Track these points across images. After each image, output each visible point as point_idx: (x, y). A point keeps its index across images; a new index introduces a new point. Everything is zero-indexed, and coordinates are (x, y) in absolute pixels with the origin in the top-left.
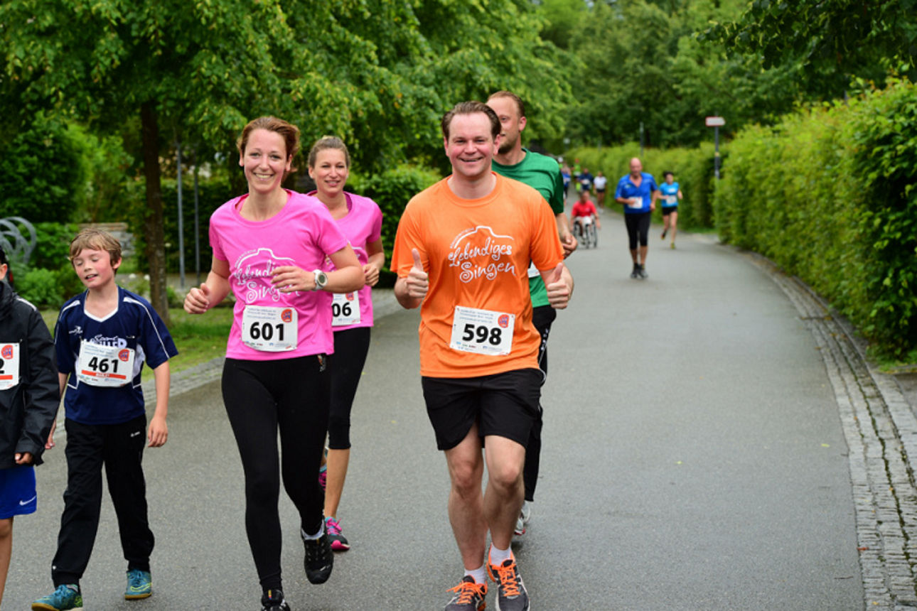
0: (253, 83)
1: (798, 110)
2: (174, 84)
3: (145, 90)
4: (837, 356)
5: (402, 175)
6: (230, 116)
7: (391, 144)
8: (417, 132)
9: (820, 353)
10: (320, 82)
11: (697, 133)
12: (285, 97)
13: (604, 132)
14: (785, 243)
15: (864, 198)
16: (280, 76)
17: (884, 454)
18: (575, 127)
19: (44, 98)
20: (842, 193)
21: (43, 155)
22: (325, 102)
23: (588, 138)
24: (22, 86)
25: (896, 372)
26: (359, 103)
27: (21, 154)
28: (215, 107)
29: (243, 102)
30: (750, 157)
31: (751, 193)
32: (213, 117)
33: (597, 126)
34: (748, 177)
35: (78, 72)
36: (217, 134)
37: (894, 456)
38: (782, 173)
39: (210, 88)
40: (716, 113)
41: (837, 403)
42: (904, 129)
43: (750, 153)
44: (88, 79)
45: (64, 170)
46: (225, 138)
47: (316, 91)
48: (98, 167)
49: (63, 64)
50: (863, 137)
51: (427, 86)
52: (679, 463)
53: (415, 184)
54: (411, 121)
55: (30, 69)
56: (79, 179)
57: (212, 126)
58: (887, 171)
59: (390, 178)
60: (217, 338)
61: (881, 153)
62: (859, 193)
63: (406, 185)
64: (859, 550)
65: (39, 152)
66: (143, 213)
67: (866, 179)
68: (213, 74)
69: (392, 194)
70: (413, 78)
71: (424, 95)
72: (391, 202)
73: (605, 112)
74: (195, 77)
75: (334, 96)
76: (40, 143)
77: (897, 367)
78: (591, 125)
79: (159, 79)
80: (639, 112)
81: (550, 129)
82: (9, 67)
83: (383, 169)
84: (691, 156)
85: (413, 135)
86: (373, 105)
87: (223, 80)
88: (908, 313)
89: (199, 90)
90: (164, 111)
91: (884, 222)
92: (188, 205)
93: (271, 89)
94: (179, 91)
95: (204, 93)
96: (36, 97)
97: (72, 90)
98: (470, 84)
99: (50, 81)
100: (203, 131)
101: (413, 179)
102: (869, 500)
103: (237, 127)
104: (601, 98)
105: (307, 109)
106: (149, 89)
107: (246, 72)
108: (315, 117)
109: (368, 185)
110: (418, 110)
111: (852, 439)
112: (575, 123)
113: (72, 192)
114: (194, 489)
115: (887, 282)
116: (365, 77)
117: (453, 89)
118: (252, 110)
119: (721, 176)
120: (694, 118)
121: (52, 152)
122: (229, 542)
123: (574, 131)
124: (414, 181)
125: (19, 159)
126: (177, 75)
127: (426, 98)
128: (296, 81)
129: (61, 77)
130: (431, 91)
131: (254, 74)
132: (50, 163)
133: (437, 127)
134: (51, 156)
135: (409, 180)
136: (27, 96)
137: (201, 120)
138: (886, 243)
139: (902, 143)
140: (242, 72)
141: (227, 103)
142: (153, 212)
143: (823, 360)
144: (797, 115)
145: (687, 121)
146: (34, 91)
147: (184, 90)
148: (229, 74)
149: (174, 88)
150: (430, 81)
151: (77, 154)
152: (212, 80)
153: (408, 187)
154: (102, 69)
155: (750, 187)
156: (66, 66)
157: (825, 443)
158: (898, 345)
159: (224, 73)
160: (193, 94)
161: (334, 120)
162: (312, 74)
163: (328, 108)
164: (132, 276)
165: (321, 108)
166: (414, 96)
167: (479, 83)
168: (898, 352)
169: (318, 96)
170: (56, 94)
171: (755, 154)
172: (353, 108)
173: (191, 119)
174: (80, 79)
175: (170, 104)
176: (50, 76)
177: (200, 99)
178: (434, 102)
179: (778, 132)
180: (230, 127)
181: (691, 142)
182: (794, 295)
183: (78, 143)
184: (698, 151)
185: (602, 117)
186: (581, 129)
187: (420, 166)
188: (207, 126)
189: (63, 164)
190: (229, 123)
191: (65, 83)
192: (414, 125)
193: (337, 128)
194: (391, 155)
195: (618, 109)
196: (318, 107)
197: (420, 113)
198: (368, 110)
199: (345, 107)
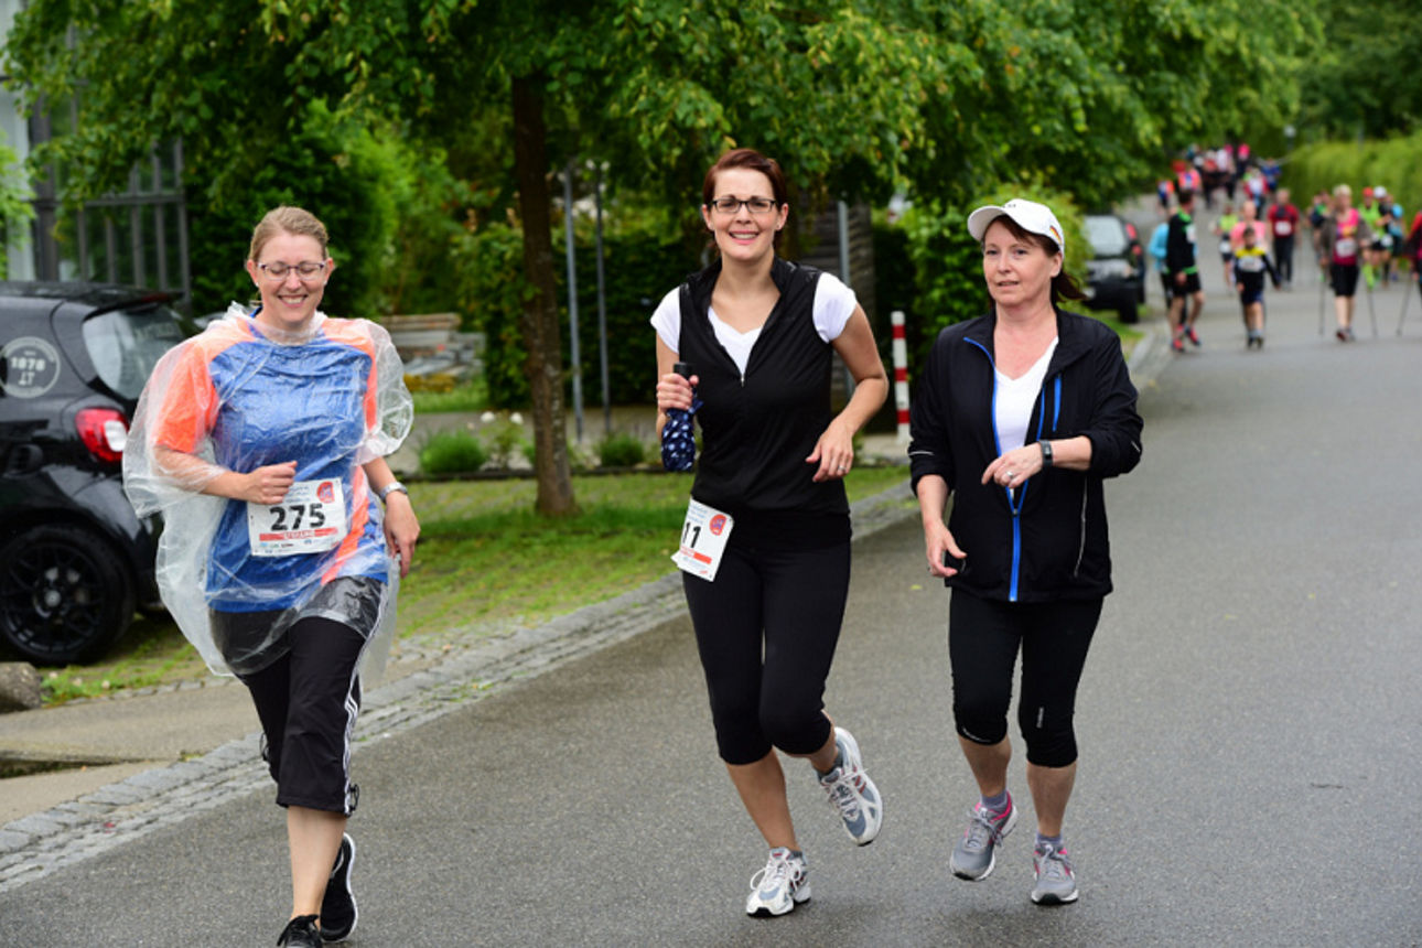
0: (732, 33)
2: (579, 40)
3: (526, 53)
6: (690, 101)
7: (985, 146)
8: (1035, 123)
10: (864, 28)
12: (794, 59)
13: (1369, 111)
16: (782, 16)
18: (1313, 102)
19: (330, 73)
21: (303, 187)
22: (874, 68)
23: (1338, 123)
24: (286, 53)
26: (939, 68)
27: (261, 187)
28: (661, 84)
29: (714, 72)
32: (657, 104)
33: (1355, 98)
35: (394, 22)
36: (665, 135)
39: (651, 47)
44: (414, 35)
45: (344, 214)
46: (679, 145)
47: (857, 47)
48: (402, 207)
49: (367, 6)
51: (1058, 29)
54: (1024, 100)
55: (305, 18)
56: (372, 231)
57: (655, 120)
65: (296, 182)
66: (520, 293)
68: (656, 19)
70: (1031, 15)
71: (1053, 48)
73: (1374, 71)
74: (621, 26)
75: (891, 56)
76: (297, 164)
78: (1343, 96)
79: (552, 31)
81: (1270, 109)
82: (266, 16)
85: (1028, 128)
86: (966, 70)
87: (674, 30)
89: (629, 50)
90: (561, 92)
92: (585, 277)
93: (767, 44)
94: (590, 53)
95: (639, 57)
96: (314, 72)
97: (383, 58)
98: (1143, 22)
99: (342, 40)
100: (639, 131)
103: (702, 123)
104: (1366, 45)
105: (837, 83)
106: (532, 52)
107: (719, 12)
108: (855, 98)
109: (936, 229)
110: (1038, 77)
112: (1311, 94)
113: (359, 256)
116: (949, 15)
117: (1109, 34)
118: (731, 87)
121: (319, 180)
123: (1313, 111)
125: (259, 196)
126: (586, 23)
127: (1057, 53)
128: (817, 28)
129: (365, 32)
130: (1067, 39)
131: (735, 16)
132: (318, 203)
133: (1075, 109)
134: (318, 190)
136: (298, 70)
137: (633, 110)
140: (712, 13)
141: (683, 75)
142: (538, 291)
146: (311, 60)
147: (601, 53)
148: (687, 16)
149: (580, 48)
150: (1065, 19)
151: (367, 184)
152: (655, 30)
154: (443, 15)
156: (372, 11)
159: (679, 17)
160: (618, 58)
161: (889, 105)
162: (848, 13)
163: (881, 81)
164: (488, 417)
165: (866, 79)
166: (1035, 51)
167: (1161, 20)
169: (861, 56)
170: (354, 63)
172: (928, 78)
173: (614, 109)
174: (400, 36)
175: (574, 79)
176: (343, 30)
177: (630, 69)
178: (1074, 61)
180: (689, 123)
183: (370, 162)
185: (1366, 81)
186: (1324, 105)
187: (1036, 188)
188: (645, 122)
189: (340, 203)
190: (687, 115)
191: (370, 43)
192: (1030, 108)
193: (897, 118)
194: (985, 168)
195: (1403, 63)
196: (861, 78)
197: (1042, 84)
198: (957, 82)
199: (912, 76)
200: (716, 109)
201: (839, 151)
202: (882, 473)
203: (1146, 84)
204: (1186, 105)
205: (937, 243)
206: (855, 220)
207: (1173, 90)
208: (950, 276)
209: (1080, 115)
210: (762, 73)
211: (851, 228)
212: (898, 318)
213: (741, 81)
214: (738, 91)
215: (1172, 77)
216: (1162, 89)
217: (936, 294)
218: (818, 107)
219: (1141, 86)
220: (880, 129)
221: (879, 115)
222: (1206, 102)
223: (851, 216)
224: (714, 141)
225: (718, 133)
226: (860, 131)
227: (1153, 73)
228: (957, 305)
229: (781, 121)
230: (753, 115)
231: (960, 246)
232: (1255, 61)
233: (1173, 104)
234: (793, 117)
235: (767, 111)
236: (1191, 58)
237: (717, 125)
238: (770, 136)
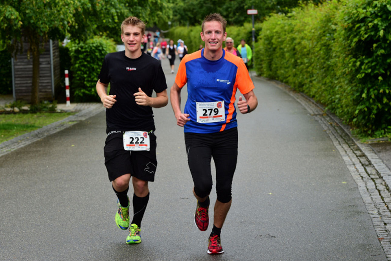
1: (300, 5)
4: (336, 135)
5: (95, 42)
6: (9, 11)
7: (91, 25)
8: (104, 19)
9: (327, 134)
11: (242, 18)
13: (190, 18)
14: (295, 75)
15: (351, 51)
17: (376, 187)
18: (176, 16)
20: (336, 48)
22: (61, 3)
23: (182, 21)
25: (370, 142)
26: (79, 4)
29: (16, 3)
30: (275, 31)
31: (274, 49)
33: (187, 15)
34: (273, 41)
36: (2, 21)
37: (381, 187)
38: (293, 39)
40: (253, 8)
41: (343, 160)
42: (371, 14)
43: (274, 28)
46: (6, 23)
50: (349, 19)
52: (270, 194)
53: (102, 47)
54: (101, 13)
58: (363, 37)
59: (89, 43)
60: (3, 131)
61: (359, 28)
62: (348, 49)
63: (97, 47)
64: (379, 239)
67: (352, 41)
69: (89, 52)
72: (89, 57)
73: (192, 8)
77: (370, 140)
78: (184, 14)
80: (210, 7)
81: (165, 17)
83: (86, 39)
84: (239, 30)
85: (102, 20)
86: (86, 5)
88: (375, 112)
91: (362, 64)
101: (101, 44)
102: (376, 212)
103: (13, 17)
105: (51, 8)
108: (56, 11)
109: (77, 48)
110: (105, 7)
111: (357, 179)
112: (175, 13)
114: (12, 214)
115: (364, 95)
118: (21, 8)
119: (256, 41)
120: (242, 10)
122: (40, 243)
123: (176, 18)
124: (101, 45)
133: (115, 16)
135: (99, 44)
138: (363, 75)
139: (371, 22)
141: (7, 4)
143: (329, 137)
144: (300, 8)
145: (237, 12)
153: (98, 48)
155: (274, 46)
157: (344, 181)
158: (369, 129)
161: (65, 14)
163: (63, 7)
165: (59, 6)
168: (370, 132)
171: (278, 29)
172: (76, 7)
178: (115, 3)
179: (290, 17)
180: (9, 17)
181: (240, 23)
182: (304, 103)
184: (242, 27)
185: (190, 10)
186: (178, 16)
187: (104, 37)
190: (9, 15)
192: (102, 15)
193: (67, 17)
194: (90, 32)
195: (199, 6)
196: (57, 6)
197: (106, 9)
198: (83, 8)
199: (71, 6)
200: (17, 13)
201: (51, 26)
202: (62, 114)
203: (133, 9)
204: (144, 15)
205: (77, 51)
206: (54, 45)
207: (140, 11)
208: (81, 60)
209: (116, 17)
210: (30, 4)
211: (53, 47)
212: (66, 72)
213: (24, 6)
214: (23, 9)
215: (140, 8)
216: (137, 11)
217: (77, 65)
218: (45, 14)
219: (132, 10)
220: (62, 20)
221: (62, 16)
222: (149, 15)
223: (53, 44)
224: (16, 22)
225: (17, 20)
226: (57, 21)
227: (135, 7)
228: (83, 68)
229: (35, 17)
230: (27, 16)
231: (83, 52)
232: (161, 4)
233: (140, 15)
234: (38, 16)
235: (31, 15)
236: (145, 3)
237: (17, 18)
238: (32, 21)
